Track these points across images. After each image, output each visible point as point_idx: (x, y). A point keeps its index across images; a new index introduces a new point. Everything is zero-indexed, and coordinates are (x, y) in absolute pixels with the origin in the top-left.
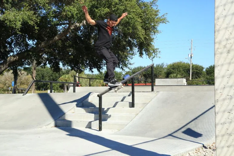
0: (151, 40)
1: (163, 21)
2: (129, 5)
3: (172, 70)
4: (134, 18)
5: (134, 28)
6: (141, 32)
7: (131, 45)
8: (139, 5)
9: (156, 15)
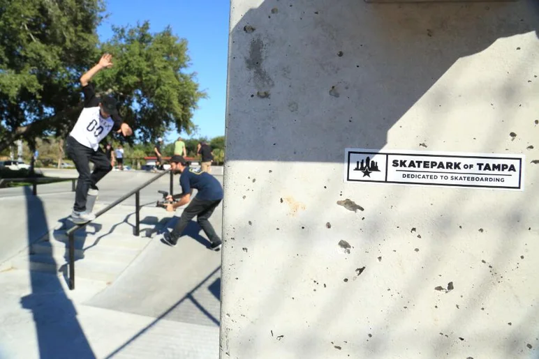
0: (191, 116)
1: (203, 95)
2: (164, 76)
3: (216, 145)
4: (169, 91)
5: (169, 102)
6: (178, 109)
7: (168, 120)
8: (176, 76)
9: (196, 89)
